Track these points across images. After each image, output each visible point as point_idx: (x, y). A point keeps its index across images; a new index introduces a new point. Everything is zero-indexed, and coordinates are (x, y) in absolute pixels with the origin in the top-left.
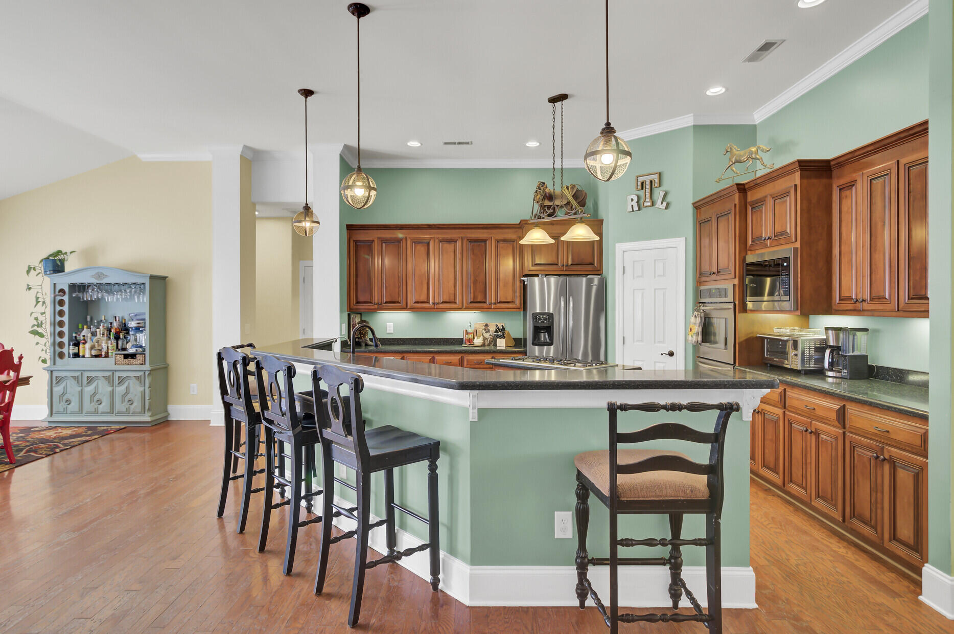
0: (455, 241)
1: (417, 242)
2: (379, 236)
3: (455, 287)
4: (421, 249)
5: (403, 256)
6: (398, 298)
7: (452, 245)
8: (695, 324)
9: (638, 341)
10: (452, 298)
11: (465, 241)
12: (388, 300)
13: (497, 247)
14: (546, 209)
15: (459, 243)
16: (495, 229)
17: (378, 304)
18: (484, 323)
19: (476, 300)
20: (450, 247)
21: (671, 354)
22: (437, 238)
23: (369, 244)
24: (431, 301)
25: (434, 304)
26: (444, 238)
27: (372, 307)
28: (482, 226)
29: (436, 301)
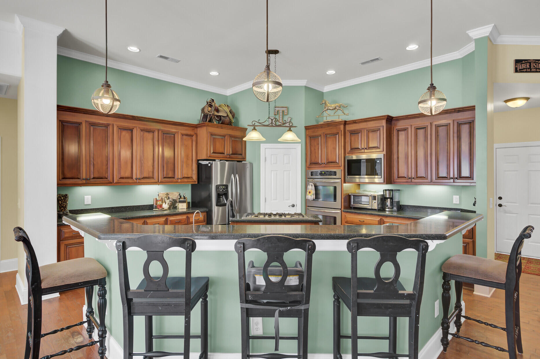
0: (153, 132)
1: (122, 129)
2: (88, 120)
3: (153, 166)
4: (126, 135)
5: (110, 140)
6: (106, 174)
7: (151, 134)
8: (312, 189)
9: (274, 200)
10: (151, 175)
11: (160, 132)
12: (96, 176)
13: (182, 139)
14: (216, 117)
15: (156, 134)
16: (180, 126)
17: (86, 179)
18: (165, 192)
19: (168, 176)
20: (149, 136)
21: (293, 206)
22: (139, 128)
23: (77, 126)
24: (134, 177)
25: (136, 179)
26: (145, 128)
27: (80, 182)
28: (173, 123)
29: (138, 177)
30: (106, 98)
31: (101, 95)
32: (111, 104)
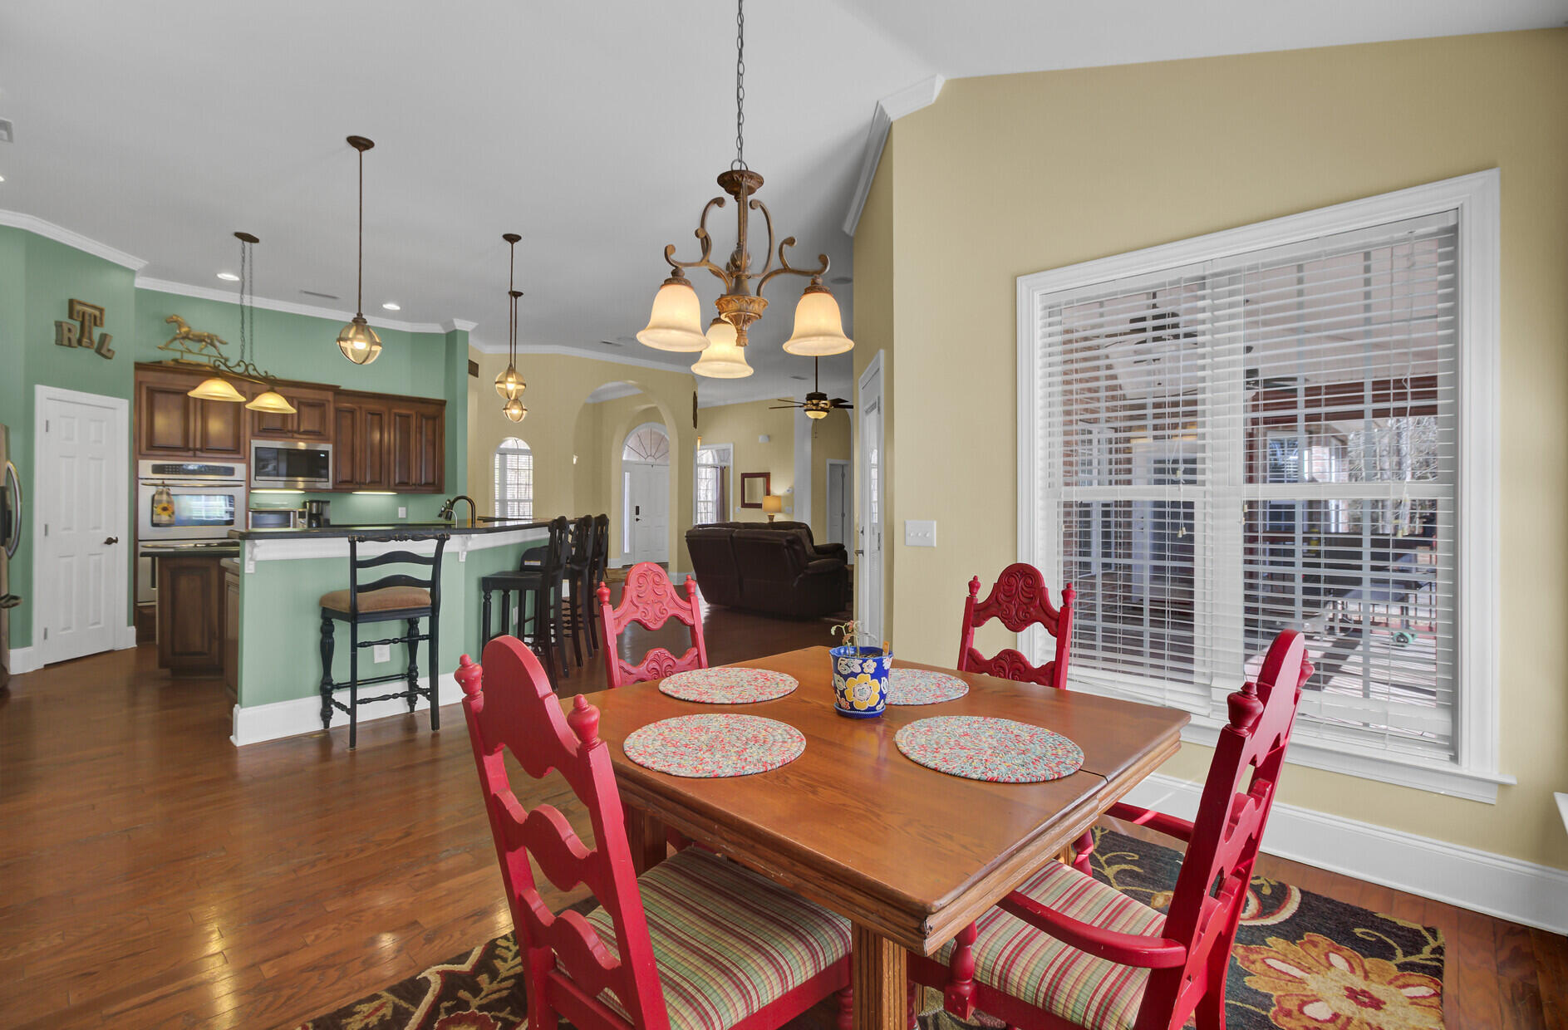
30: (360, 340)
31: (350, 336)
32: (368, 349)
